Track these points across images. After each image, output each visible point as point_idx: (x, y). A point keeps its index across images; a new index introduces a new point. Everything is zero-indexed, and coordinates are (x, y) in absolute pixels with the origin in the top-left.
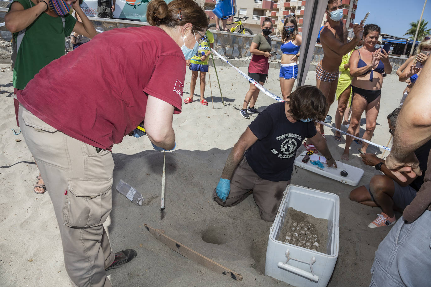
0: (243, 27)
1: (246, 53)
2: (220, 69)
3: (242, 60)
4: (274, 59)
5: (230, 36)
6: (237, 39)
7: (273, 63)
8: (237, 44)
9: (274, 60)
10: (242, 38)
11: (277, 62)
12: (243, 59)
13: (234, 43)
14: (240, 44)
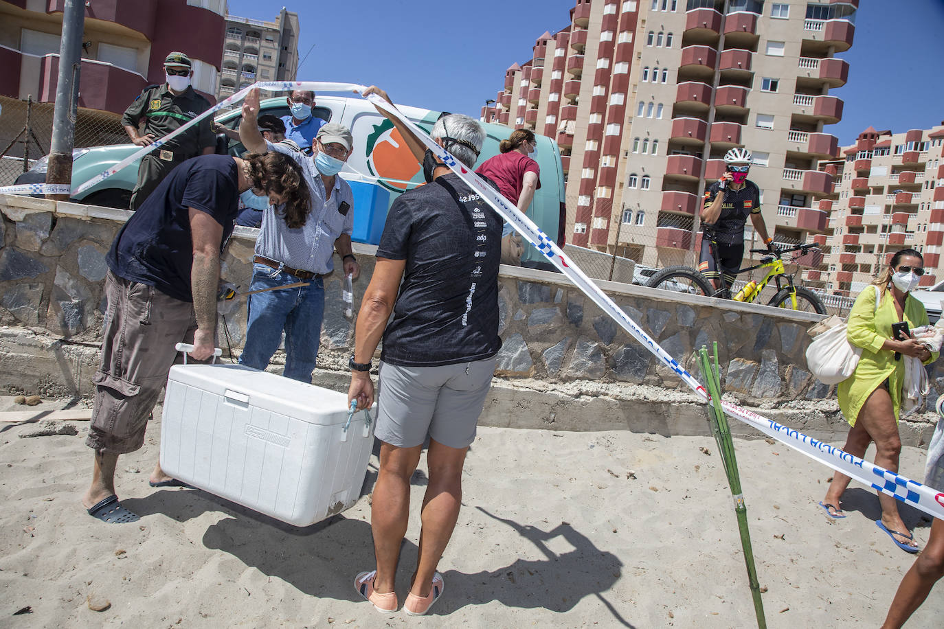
0: (790, 282)
1: (809, 385)
2: (698, 447)
3: (790, 411)
4: (918, 411)
5: (749, 319)
6: (775, 332)
7: (915, 425)
8: (774, 348)
9: (916, 415)
10: (795, 325)
11: (928, 421)
12: (795, 411)
13: (761, 343)
14: (785, 348)
